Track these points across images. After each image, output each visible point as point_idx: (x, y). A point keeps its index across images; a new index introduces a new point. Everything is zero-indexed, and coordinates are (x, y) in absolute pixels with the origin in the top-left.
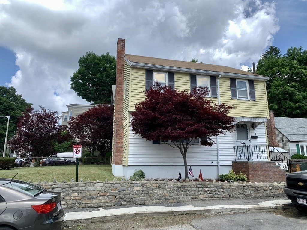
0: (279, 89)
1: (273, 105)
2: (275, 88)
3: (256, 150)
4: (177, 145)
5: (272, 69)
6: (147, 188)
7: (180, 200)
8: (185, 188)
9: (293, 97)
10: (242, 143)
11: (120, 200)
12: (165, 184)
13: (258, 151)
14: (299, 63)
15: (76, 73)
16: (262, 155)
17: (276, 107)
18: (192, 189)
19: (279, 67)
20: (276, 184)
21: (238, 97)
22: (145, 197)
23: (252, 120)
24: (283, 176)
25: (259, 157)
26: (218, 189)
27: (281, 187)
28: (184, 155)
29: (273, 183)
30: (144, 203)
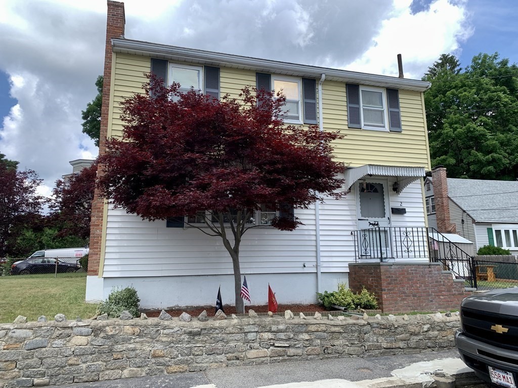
0: (457, 128)
1: (447, 158)
2: (451, 128)
3: (398, 239)
4: (215, 229)
5: (444, 93)
6: (108, 337)
7: (196, 365)
8: (212, 336)
9: (483, 142)
10: (371, 224)
11: (29, 373)
12: (157, 325)
13: (402, 240)
14: (493, 81)
15: (92, 103)
16: (411, 249)
17: (452, 161)
18: (230, 337)
19: (457, 90)
20: (439, 316)
21: (363, 125)
22: (100, 363)
23: (391, 173)
24: (459, 294)
25: (405, 254)
26: (297, 333)
27: (451, 324)
28: (234, 253)
29: (432, 315)
30: (96, 378)
